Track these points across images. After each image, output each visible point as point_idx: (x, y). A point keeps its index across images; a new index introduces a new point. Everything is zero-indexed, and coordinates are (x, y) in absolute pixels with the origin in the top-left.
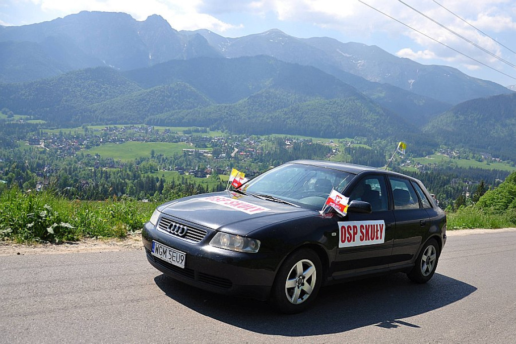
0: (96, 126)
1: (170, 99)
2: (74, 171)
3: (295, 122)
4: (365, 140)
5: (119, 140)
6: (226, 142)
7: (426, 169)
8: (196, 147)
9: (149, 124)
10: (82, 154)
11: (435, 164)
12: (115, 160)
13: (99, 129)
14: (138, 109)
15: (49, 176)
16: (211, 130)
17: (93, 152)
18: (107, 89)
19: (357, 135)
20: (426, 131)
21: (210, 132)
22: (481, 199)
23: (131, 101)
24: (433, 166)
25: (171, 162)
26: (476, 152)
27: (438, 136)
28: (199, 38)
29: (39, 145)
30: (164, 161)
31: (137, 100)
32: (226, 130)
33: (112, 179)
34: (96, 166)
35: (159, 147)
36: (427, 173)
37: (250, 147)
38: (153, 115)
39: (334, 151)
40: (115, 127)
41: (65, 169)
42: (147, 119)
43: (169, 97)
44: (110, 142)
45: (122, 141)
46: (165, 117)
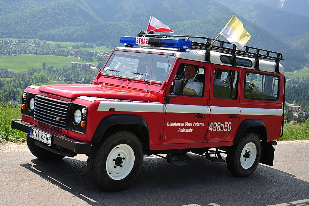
1: (60, 17)
5: (13, 53)
7: (294, 83)
8: (83, 60)
9: (41, 38)
11: (303, 78)
12: (9, 70)
14: (31, 25)
16: (97, 46)
20: (295, 48)
21: (97, 47)
23: (25, 17)
24: (300, 80)
25: (60, 73)
27: (307, 51)
30: (54, 72)
31: (30, 17)
32: (111, 46)
33: (6, 87)
35: (50, 60)
36: (294, 86)
37: (132, 62)
38: (45, 30)
40: (10, 40)
42: (39, 34)
43: (60, 15)
44: (5, 54)
45: (16, 53)
46: (56, 33)
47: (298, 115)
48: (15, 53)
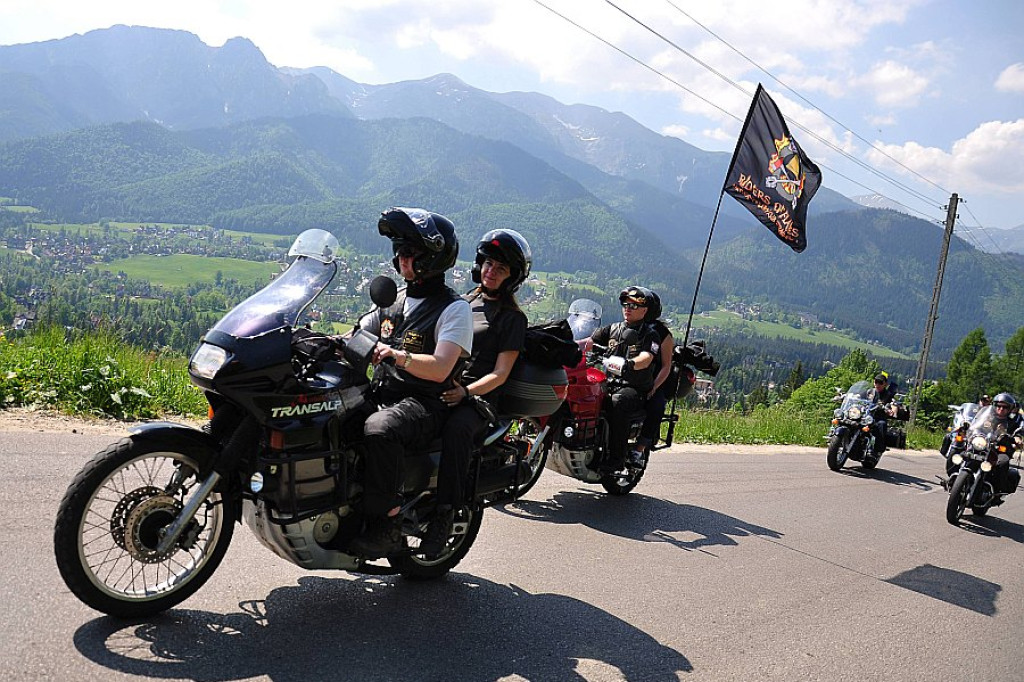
0: (125, 224)
1: (255, 185)
2: (80, 297)
3: (472, 238)
4: (594, 277)
5: (161, 251)
6: (349, 266)
7: (699, 336)
9: (217, 225)
10: (97, 271)
11: (717, 328)
12: (152, 284)
13: (129, 229)
15: (37, 305)
17: (115, 268)
18: (148, 160)
19: (581, 268)
22: (795, 394)
23: (188, 184)
24: (711, 332)
26: (791, 310)
27: (724, 277)
28: (314, 82)
29: (24, 249)
30: (237, 291)
31: (197, 183)
33: (145, 317)
34: (118, 293)
35: (231, 267)
38: (225, 210)
39: (538, 293)
40: (157, 227)
41: (65, 296)
42: (213, 217)
43: (254, 181)
44: (146, 253)
45: (167, 252)
46: (245, 215)
47: (707, 398)
48: (164, 251)
